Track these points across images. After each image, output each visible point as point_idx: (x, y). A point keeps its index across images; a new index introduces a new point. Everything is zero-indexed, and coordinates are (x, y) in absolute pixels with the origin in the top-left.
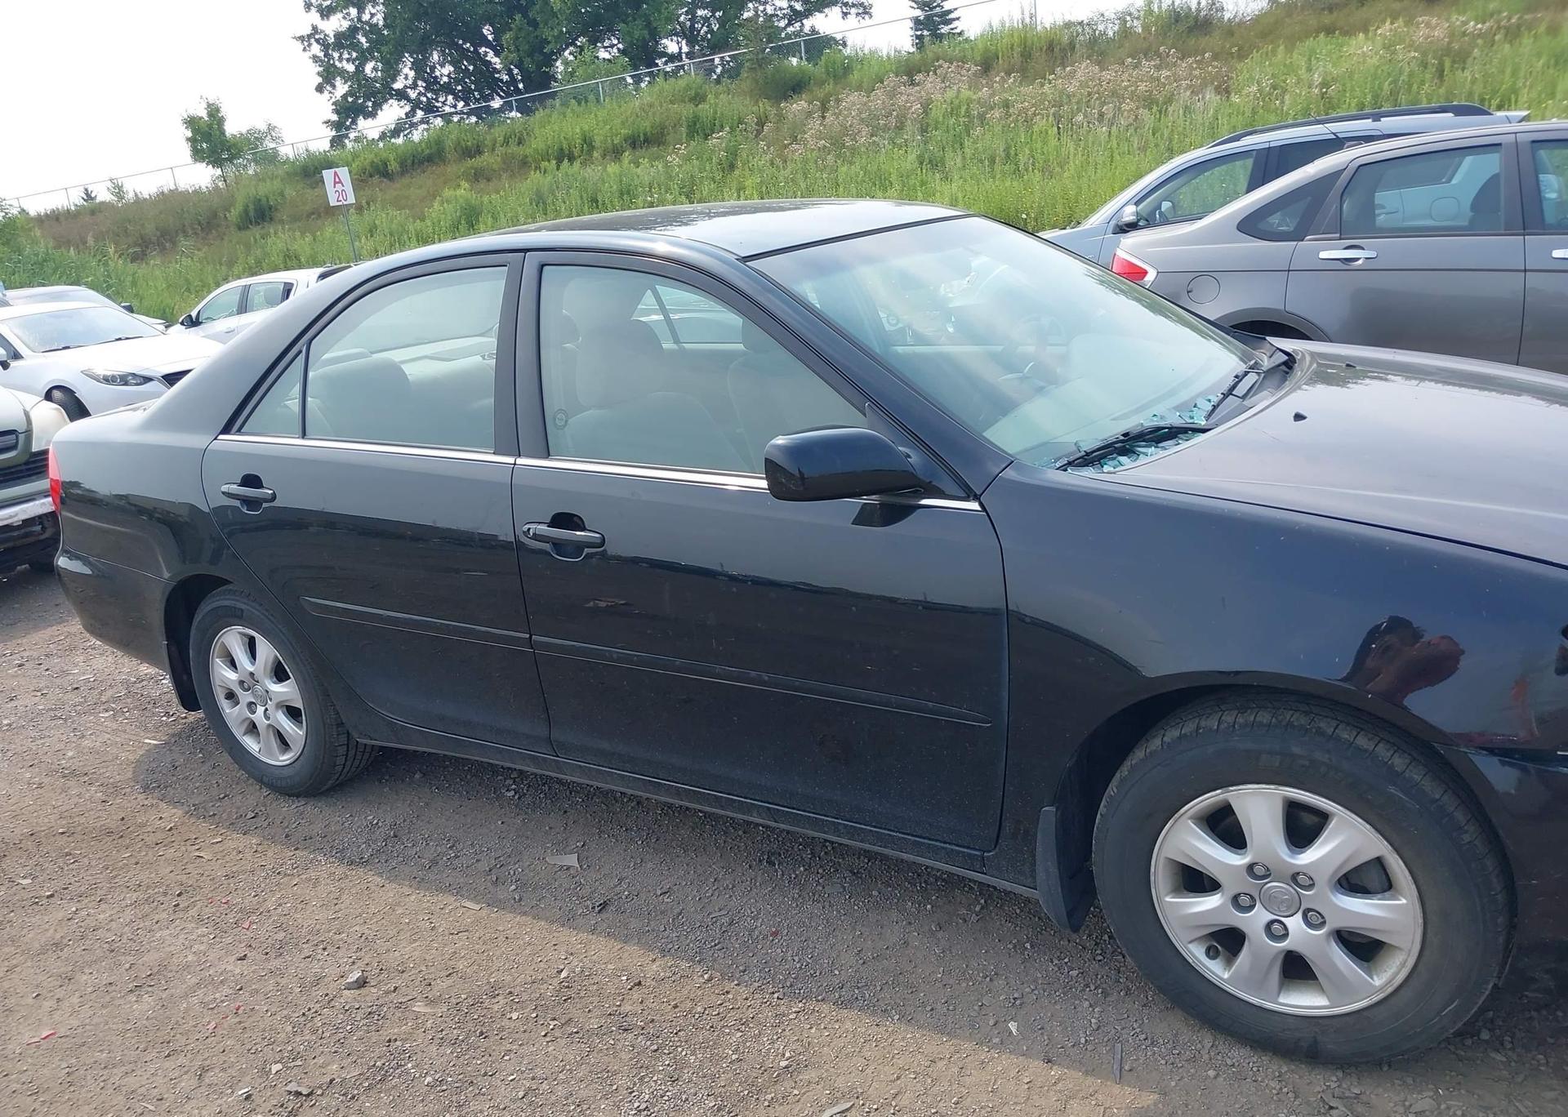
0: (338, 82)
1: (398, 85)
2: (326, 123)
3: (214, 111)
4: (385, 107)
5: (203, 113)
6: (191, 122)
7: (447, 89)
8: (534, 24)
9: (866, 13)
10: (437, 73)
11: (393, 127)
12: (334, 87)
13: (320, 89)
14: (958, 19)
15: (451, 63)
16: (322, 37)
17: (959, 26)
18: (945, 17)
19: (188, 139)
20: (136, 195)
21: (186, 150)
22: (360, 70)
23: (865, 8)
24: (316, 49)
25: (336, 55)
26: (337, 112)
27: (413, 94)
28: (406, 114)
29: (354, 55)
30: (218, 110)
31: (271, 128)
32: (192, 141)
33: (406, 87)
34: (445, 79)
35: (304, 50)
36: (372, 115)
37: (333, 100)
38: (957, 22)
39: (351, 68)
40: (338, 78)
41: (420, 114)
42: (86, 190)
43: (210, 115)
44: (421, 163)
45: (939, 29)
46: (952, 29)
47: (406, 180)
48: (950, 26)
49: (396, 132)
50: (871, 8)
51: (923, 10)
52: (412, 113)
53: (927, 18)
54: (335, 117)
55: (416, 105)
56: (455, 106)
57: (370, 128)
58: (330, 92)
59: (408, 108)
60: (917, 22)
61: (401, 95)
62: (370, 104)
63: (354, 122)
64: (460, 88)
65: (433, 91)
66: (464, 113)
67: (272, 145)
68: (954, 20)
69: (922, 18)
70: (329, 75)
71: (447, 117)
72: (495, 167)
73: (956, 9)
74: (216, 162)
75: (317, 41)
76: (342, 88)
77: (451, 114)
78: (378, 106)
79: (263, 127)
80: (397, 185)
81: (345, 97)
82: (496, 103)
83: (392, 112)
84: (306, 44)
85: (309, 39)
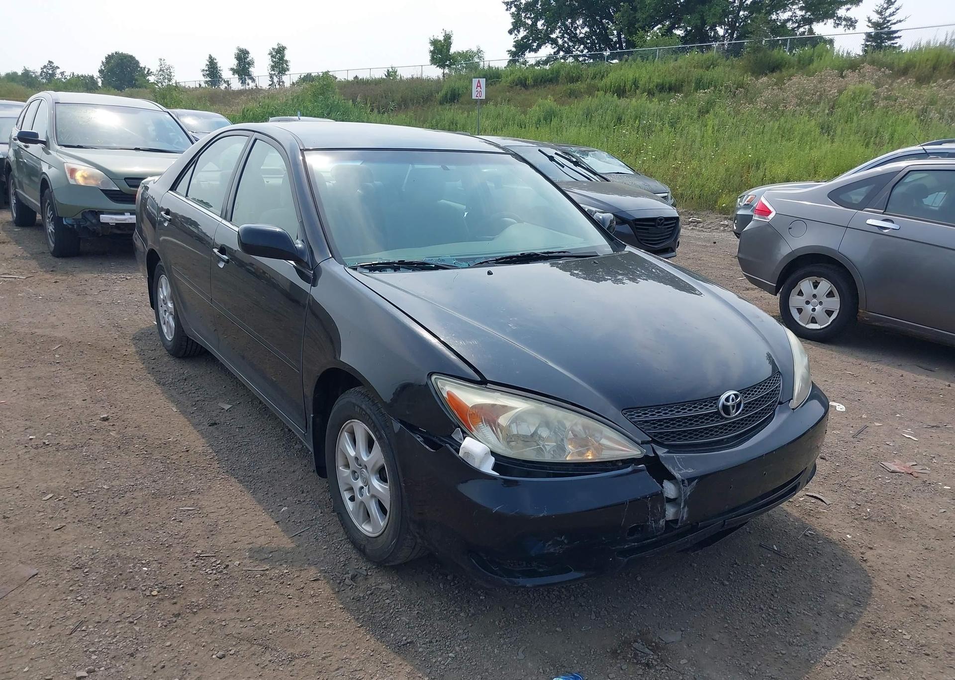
0: (522, 29)
1: (553, 36)
2: (509, 51)
3: (448, 38)
4: (543, 47)
5: (441, 38)
6: (434, 43)
7: (581, 41)
8: (635, 9)
9: (851, 25)
10: (578, 31)
11: (545, 58)
12: (519, 32)
13: (510, 32)
14: (899, 37)
15: (588, 26)
16: (518, 3)
17: (899, 42)
18: (891, 35)
19: (431, 52)
20: (401, 77)
21: (428, 57)
22: (534, 24)
23: (852, 22)
24: (513, 9)
25: (523, 15)
26: (515, 46)
27: (560, 42)
28: (554, 53)
29: (533, 16)
30: (450, 38)
31: (479, 51)
32: (433, 52)
33: (557, 37)
34: (582, 35)
35: (507, 10)
36: (536, 51)
37: (516, 39)
38: (898, 39)
39: (529, 22)
40: (522, 28)
41: (562, 53)
42: (388, 71)
43: (445, 40)
44: (545, 82)
45: (884, 42)
46: (892, 43)
47: (533, 90)
48: (892, 42)
49: (546, 62)
50: (856, 23)
51: (876, 29)
52: (558, 52)
53: (877, 34)
54: (514, 49)
55: (561, 48)
56: (582, 51)
57: (531, 58)
58: (516, 35)
59: (556, 50)
60: (869, 35)
61: (554, 42)
62: (535, 44)
63: (523, 53)
64: (589, 41)
65: (572, 41)
66: (587, 56)
67: (477, 60)
68: (896, 37)
69: (873, 34)
70: (517, 25)
71: (576, 57)
72: (582, 90)
73: (898, 31)
74: (442, 66)
75: (515, 6)
76: (523, 33)
77: (579, 56)
78: (539, 47)
79: (475, 50)
80: (528, 93)
81: (523, 38)
82: (607, 53)
83: (547, 50)
84: (509, 6)
85: (511, 4)
